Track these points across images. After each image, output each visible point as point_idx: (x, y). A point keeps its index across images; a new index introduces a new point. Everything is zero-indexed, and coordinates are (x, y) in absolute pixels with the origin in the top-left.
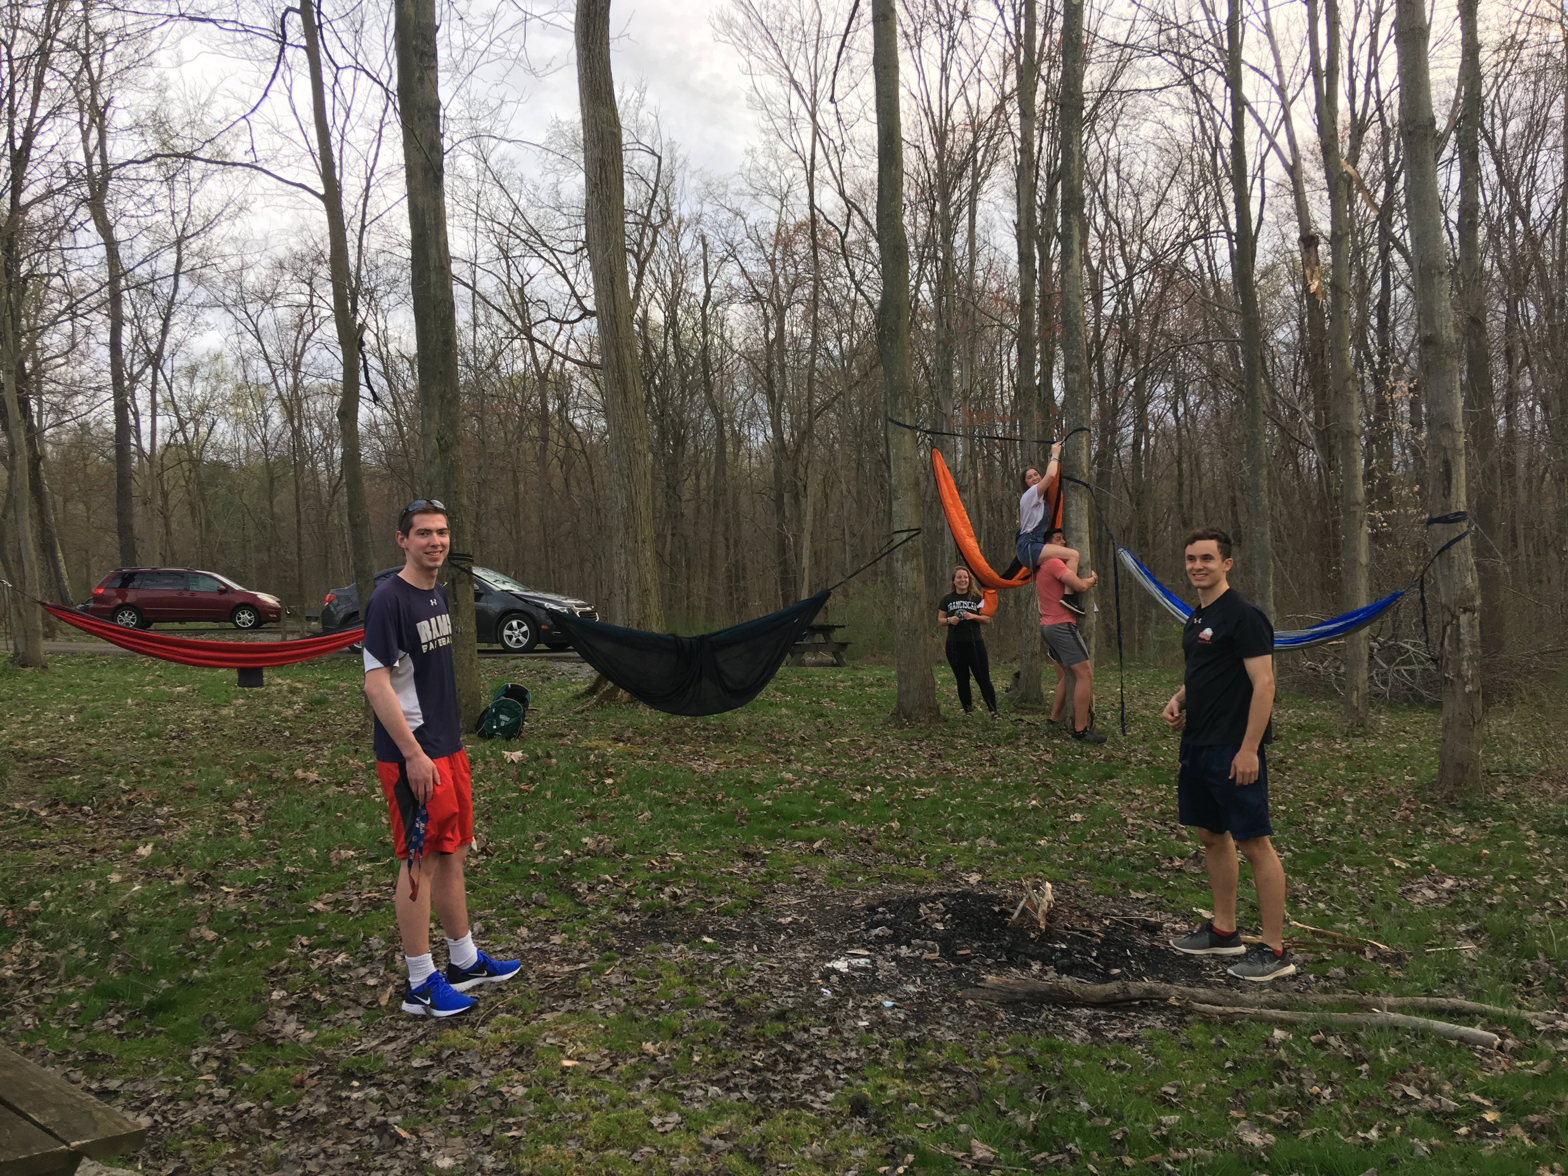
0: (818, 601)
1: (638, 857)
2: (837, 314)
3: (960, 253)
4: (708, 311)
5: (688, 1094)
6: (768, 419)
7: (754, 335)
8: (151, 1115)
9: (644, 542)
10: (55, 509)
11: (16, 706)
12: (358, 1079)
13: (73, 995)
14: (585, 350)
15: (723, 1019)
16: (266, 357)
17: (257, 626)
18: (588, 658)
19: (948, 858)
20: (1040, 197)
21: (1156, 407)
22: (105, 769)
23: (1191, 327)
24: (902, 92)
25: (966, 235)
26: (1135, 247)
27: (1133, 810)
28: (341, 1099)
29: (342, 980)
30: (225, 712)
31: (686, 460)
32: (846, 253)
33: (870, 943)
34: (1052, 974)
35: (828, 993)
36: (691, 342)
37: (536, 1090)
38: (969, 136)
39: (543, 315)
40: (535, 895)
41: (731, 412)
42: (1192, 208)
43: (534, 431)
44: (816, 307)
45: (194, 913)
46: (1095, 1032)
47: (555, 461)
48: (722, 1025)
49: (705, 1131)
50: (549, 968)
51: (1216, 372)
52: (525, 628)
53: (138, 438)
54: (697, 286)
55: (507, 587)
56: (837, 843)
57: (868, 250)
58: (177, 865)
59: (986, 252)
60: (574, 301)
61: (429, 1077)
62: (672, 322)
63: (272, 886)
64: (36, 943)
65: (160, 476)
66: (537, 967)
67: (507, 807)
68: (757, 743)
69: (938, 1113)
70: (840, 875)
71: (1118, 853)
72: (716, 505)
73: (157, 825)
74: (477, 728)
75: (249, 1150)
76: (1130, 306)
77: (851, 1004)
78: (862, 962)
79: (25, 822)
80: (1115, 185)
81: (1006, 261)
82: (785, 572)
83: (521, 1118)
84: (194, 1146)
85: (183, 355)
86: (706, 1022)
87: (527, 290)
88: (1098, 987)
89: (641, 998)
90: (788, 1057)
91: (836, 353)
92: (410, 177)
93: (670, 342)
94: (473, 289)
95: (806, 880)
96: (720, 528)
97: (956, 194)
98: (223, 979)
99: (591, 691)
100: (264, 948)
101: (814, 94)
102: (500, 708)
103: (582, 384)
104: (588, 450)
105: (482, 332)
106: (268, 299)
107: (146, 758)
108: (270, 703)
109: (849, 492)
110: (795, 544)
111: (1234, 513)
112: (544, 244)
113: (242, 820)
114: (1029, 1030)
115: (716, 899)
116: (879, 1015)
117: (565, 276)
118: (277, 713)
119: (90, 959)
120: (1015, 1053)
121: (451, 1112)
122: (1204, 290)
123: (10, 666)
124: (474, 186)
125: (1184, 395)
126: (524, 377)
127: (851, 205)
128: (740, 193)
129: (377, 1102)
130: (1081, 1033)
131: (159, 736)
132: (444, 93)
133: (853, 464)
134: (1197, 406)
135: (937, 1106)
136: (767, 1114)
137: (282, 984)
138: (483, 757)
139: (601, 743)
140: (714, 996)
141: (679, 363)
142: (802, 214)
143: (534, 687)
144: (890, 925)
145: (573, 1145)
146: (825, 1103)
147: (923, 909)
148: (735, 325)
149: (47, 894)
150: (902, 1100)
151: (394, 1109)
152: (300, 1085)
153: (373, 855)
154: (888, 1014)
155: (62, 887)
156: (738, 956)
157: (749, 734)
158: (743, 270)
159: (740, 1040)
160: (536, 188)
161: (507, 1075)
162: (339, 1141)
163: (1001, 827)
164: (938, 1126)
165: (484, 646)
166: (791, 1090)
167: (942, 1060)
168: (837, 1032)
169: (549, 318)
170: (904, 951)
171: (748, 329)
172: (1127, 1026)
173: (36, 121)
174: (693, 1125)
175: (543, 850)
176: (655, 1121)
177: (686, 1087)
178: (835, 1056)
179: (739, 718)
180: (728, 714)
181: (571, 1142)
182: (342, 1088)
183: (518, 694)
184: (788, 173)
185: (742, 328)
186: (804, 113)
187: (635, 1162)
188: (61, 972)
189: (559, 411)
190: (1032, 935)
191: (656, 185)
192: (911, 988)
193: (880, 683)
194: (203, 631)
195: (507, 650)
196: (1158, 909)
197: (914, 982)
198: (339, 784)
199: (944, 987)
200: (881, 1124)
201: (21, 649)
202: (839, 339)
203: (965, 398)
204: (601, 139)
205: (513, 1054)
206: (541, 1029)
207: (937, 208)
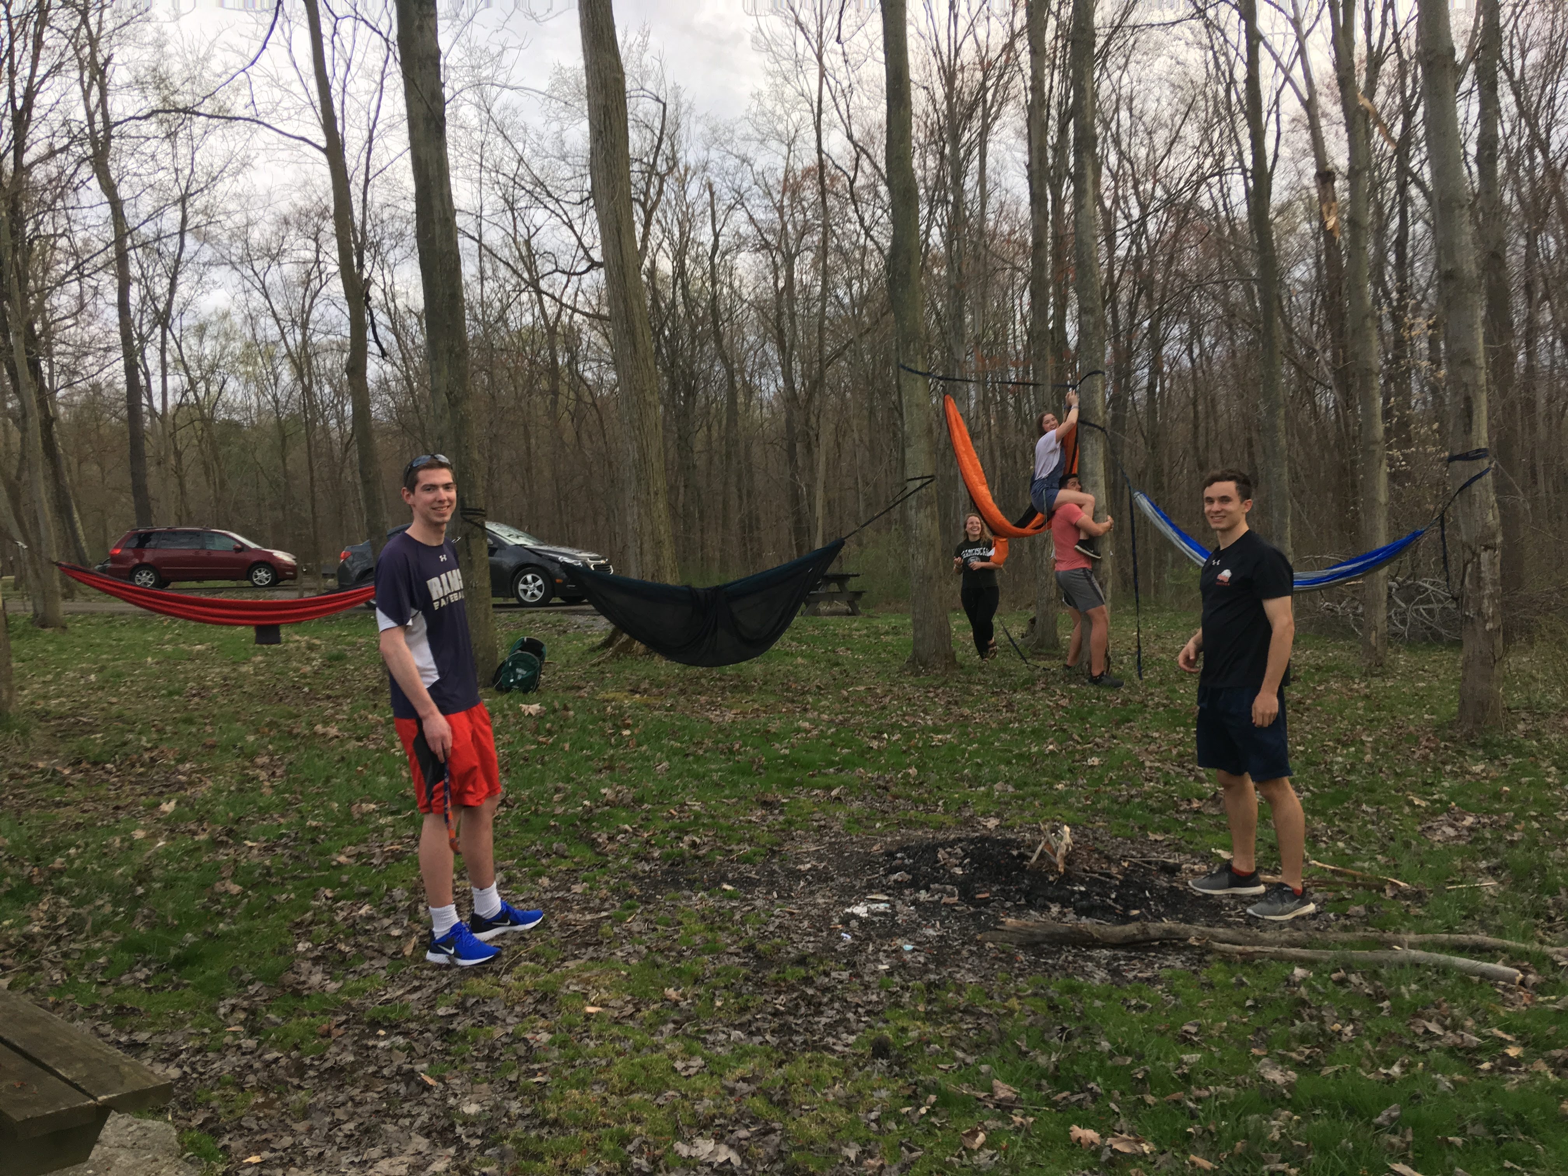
0: (833, 550)
1: (657, 807)
2: (846, 261)
3: (970, 196)
4: (717, 260)
5: (710, 1038)
6: (779, 368)
7: (763, 284)
8: (180, 1066)
9: (656, 494)
10: (69, 471)
11: (37, 667)
12: (385, 1028)
13: (100, 950)
14: (594, 302)
15: (745, 964)
16: (274, 314)
17: (274, 584)
18: (603, 610)
19: (966, 804)
20: (1052, 138)
21: (1171, 349)
22: (128, 727)
23: (1206, 267)
24: (910, 30)
25: (976, 178)
26: (1149, 186)
27: (1151, 753)
28: (368, 1048)
29: (367, 931)
30: (244, 669)
31: (697, 411)
32: (855, 199)
33: (889, 888)
34: (1071, 916)
35: (848, 937)
36: (700, 292)
37: (560, 1036)
38: (979, 75)
39: (550, 267)
40: (555, 846)
41: (742, 362)
42: (1206, 144)
43: (544, 385)
44: (825, 254)
45: (218, 868)
46: (1115, 972)
47: (566, 414)
48: (744, 971)
49: (728, 1074)
50: (571, 916)
51: (1231, 312)
52: (540, 582)
53: (150, 398)
54: (705, 235)
55: (521, 541)
56: (853, 790)
57: (877, 195)
58: (201, 820)
59: (997, 194)
60: (581, 253)
61: (454, 1025)
62: (680, 271)
63: (295, 840)
64: (63, 900)
65: (172, 435)
66: (558, 915)
67: (526, 759)
68: (773, 692)
69: (960, 1054)
70: (858, 821)
71: (1137, 796)
72: (728, 455)
73: (179, 782)
74: (494, 681)
75: (278, 1099)
76: (1144, 246)
77: (871, 948)
78: (882, 907)
79: (49, 781)
80: (1129, 123)
81: (1018, 203)
82: (798, 521)
83: (546, 1064)
84: (223, 1096)
85: (191, 315)
86: (727, 968)
87: (534, 242)
88: (1118, 928)
89: (662, 945)
90: (809, 1001)
91: (847, 300)
92: (412, 128)
93: (679, 293)
94: (479, 241)
95: (825, 827)
96: (733, 479)
97: (967, 135)
98: (249, 932)
99: (607, 644)
100: (289, 901)
101: (820, 35)
102: (517, 661)
103: (591, 336)
104: (598, 403)
105: (489, 285)
106: (275, 256)
107: (168, 715)
108: (288, 660)
109: (861, 440)
110: (809, 494)
111: (1251, 455)
112: (549, 195)
113: (263, 775)
114: (1049, 971)
115: (734, 847)
116: (899, 958)
117: (571, 227)
118: (296, 670)
119: (118, 914)
120: (1035, 995)
121: (477, 1059)
122: (1219, 229)
123: (30, 628)
124: (478, 136)
125: (1200, 337)
126: (532, 330)
127: (860, 150)
128: (747, 138)
129: (404, 1050)
130: (1101, 974)
131: (180, 695)
132: (444, 41)
133: (865, 413)
134: (1213, 347)
135: (958, 1047)
136: (790, 1057)
137: (307, 935)
138: (501, 711)
139: (618, 695)
140: (735, 942)
141: (688, 313)
142: (809, 159)
143: (549, 640)
144: (908, 870)
145: (598, 1090)
146: (847, 1045)
147: (941, 854)
148: (744, 275)
149: (72, 851)
150: (923, 1042)
151: (420, 1058)
152: (328, 1034)
153: (394, 808)
154: (908, 957)
155: (87, 844)
156: (759, 903)
157: (765, 683)
158: (751, 217)
159: (761, 985)
160: (540, 137)
161: (531, 1021)
162: (367, 1089)
163: (1019, 772)
164: (960, 1067)
165: (500, 601)
166: (813, 1033)
167: (962, 1001)
168: (858, 975)
169: (556, 270)
170: (923, 895)
171: (757, 278)
172: (1147, 966)
173: (36, 80)
174: (716, 1068)
175: (563, 801)
176: (679, 1065)
177: (709, 1032)
178: (856, 1000)
179: (755, 668)
180: (744, 664)
181: (596, 1087)
182: (369, 1037)
183: (534, 647)
184: (796, 116)
185: (751, 277)
186: (811, 54)
187: (659, 1106)
188: (88, 927)
189: (569, 364)
190: (1051, 878)
191: (662, 133)
192: (931, 932)
193: (895, 631)
194: (221, 590)
195: (523, 604)
196: (1177, 850)
197: (934, 926)
198: (359, 739)
199: (963, 931)
200: (903, 1066)
201: (40, 610)
202: (850, 286)
203: (978, 344)
204: (604, 86)
205: (537, 1002)
206: (564, 977)
207: (947, 150)
